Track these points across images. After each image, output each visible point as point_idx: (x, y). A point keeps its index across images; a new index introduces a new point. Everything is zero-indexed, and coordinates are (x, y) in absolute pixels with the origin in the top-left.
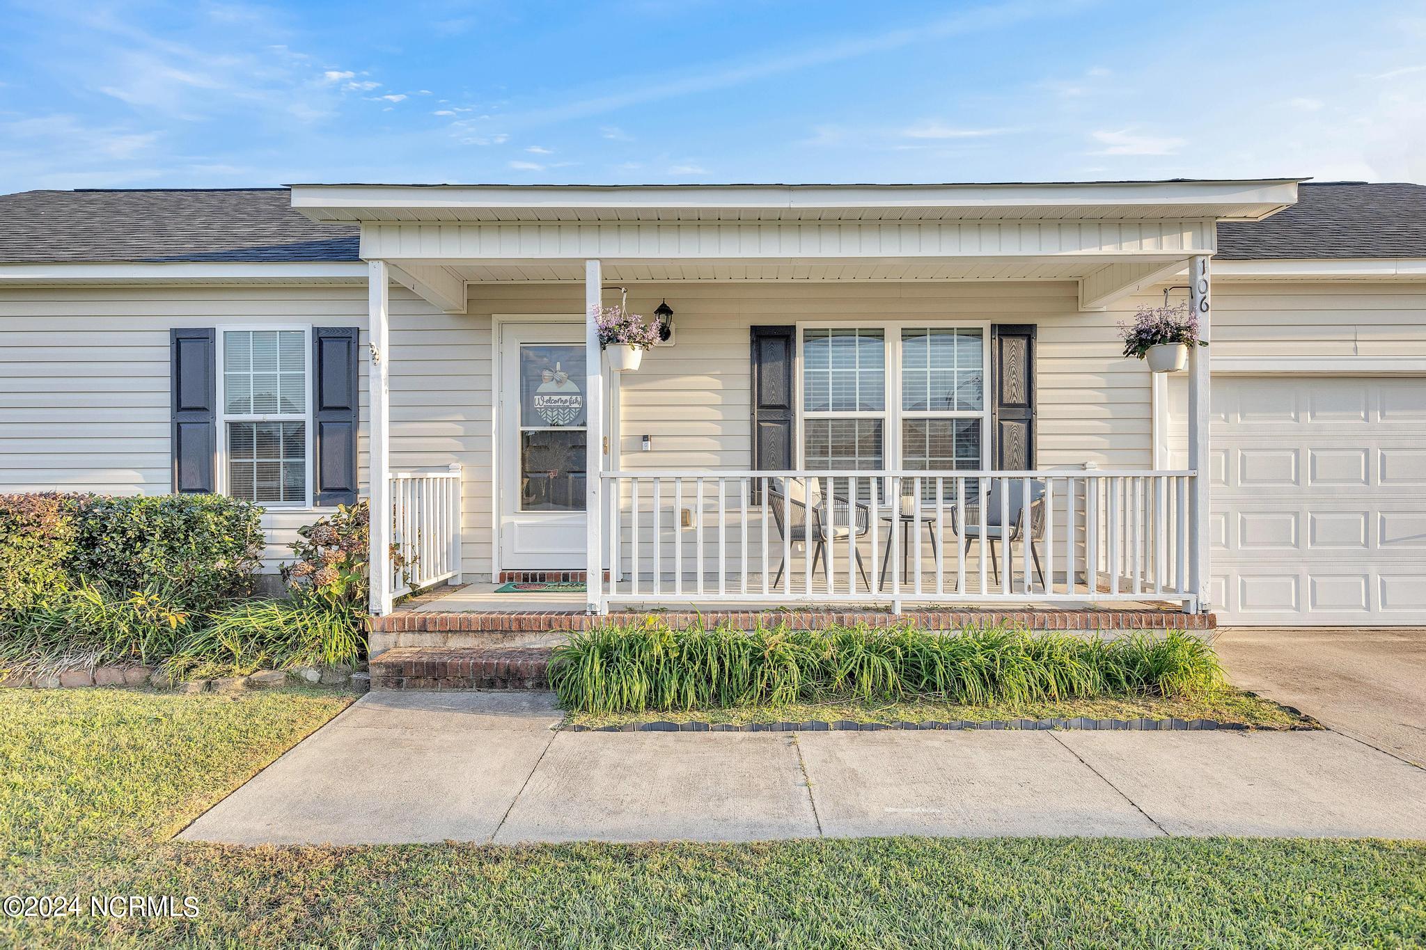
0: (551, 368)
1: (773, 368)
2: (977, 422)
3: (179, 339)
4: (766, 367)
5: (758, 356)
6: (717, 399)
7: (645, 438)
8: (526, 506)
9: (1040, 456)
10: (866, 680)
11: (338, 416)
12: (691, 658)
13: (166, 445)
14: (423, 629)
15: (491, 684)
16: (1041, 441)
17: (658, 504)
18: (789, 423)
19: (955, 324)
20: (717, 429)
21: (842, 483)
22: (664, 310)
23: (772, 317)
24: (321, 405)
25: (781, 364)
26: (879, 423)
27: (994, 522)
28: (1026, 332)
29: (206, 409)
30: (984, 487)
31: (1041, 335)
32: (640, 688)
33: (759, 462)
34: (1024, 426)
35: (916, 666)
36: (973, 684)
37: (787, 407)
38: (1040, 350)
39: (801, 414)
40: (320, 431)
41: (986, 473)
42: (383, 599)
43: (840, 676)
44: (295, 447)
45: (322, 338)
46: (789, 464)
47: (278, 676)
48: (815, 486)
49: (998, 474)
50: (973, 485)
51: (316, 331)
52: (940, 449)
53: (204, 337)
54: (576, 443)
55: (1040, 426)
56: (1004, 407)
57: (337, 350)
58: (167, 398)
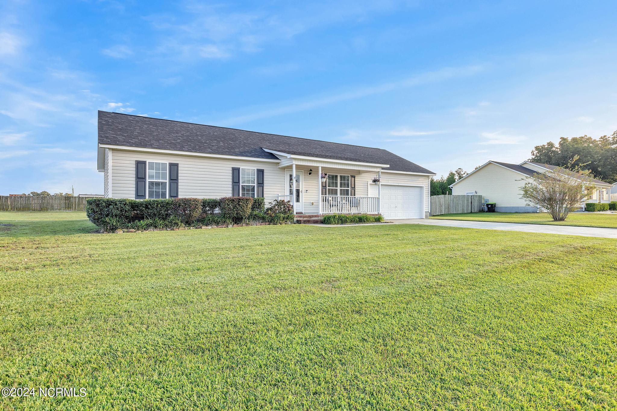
2: (349, 190)
3: (234, 169)
6: (317, 185)
7: (307, 191)
9: (356, 195)
13: (231, 189)
15: (315, 223)
16: (356, 193)
19: (346, 175)
20: (317, 189)
22: (311, 170)
24: (258, 183)
26: (337, 189)
28: (354, 177)
29: (238, 183)
31: (356, 177)
34: (354, 190)
37: (326, 186)
38: (356, 179)
39: (327, 188)
40: (258, 187)
41: (350, 196)
44: (253, 190)
45: (258, 171)
46: (326, 195)
51: (257, 169)
53: (238, 169)
54: (299, 191)
55: (356, 191)
56: (352, 187)
57: (261, 173)
58: (231, 180)
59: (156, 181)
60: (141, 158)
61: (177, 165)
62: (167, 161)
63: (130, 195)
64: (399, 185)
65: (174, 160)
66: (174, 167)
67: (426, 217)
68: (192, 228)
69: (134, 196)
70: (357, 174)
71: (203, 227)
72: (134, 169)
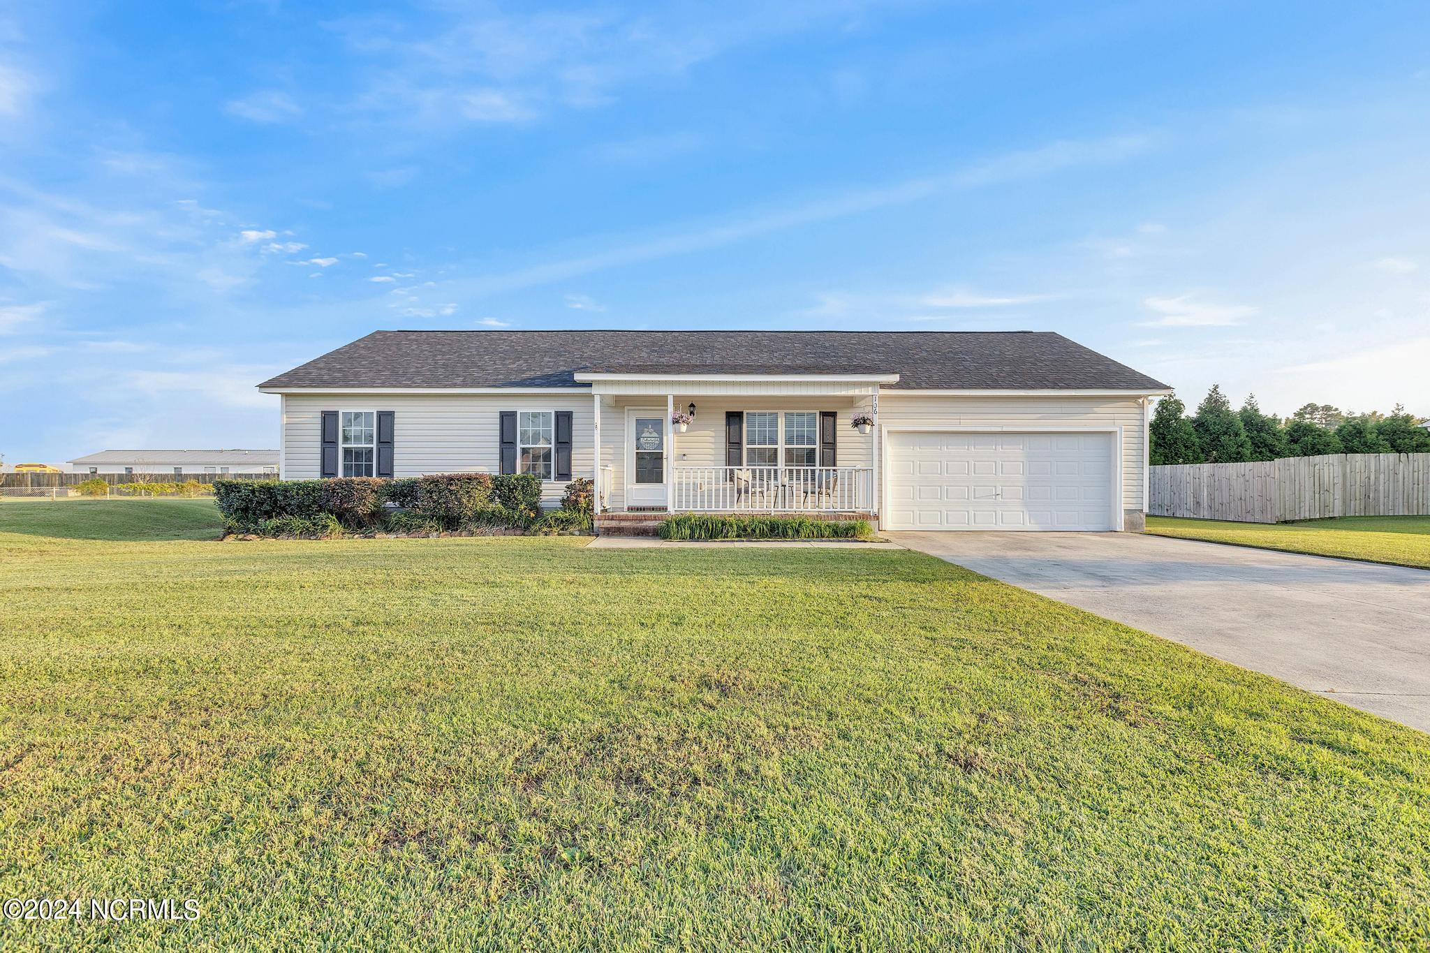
0: (647, 428)
1: (734, 428)
2: (814, 449)
3: (503, 415)
4: (732, 427)
5: (728, 424)
6: (713, 440)
7: (684, 455)
8: (638, 481)
9: (838, 463)
10: (757, 531)
11: (564, 446)
12: (703, 524)
13: (497, 457)
14: (612, 519)
15: (638, 535)
16: (838, 457)
17: (692, 481)
18: (740, 449)
19: (795, 411)
20: (712, 452)
21: (761, 471)
22: (692, 405)
23: (734, 408)
24: (558, 442)
25: (737, 426)
26: (776, 449)
27: (820, 487)
28: (834, 415)
29: (513, 443)
30: (817, 472)
31: (839, 416)
32: (688, 532)
33: (729, 462)
34: (832, 451)
35: (774, 528)
36: (790, 532)
37: (740, 443)
38: (838, 421)
39: (745, 446)
40: (557, 451)
41: (817, 467)
42: (598, 509)
43: (749, 530)
44: (547, 457)
45: (558, 415)
46: (741, 464)
47: (567, 532)
48: (750, 474)
49: (822, 468)
50: (813, 472)
51: (556, 412)
52: (800, 461)
53: (513, 415)
54: (658, 458)
55: (838, 451)
56: (824, 443)
57: (564, 420)
58: (498, 439)
59: (355, 446)
60: (330, 406)
61: (391, 414)
62: (373, 408)
63: (312, 474)
64: (1005, 429)
65: (386, 406)
66: (386, 419)
67: (1132, 527)
68: (357, 536)
69: (319, 474)
70: (840, 408)
71: (377, 536)
72: (319, 427)
